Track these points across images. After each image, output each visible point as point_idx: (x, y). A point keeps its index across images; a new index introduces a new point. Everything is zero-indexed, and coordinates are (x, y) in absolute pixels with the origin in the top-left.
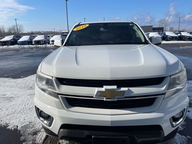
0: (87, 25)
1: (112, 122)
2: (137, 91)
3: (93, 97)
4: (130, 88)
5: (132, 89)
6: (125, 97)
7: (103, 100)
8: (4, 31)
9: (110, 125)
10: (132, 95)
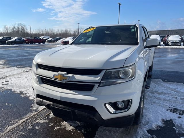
0: (95, 28)
1: (61, 97)
2: (78, 77)
3: (51, 78)
4: (74, 75)
5: (75, 76)
6: (70, 81)
7: (57, 81)
8: (70, 33)
9: (59, 99)
10: (74, 80)
